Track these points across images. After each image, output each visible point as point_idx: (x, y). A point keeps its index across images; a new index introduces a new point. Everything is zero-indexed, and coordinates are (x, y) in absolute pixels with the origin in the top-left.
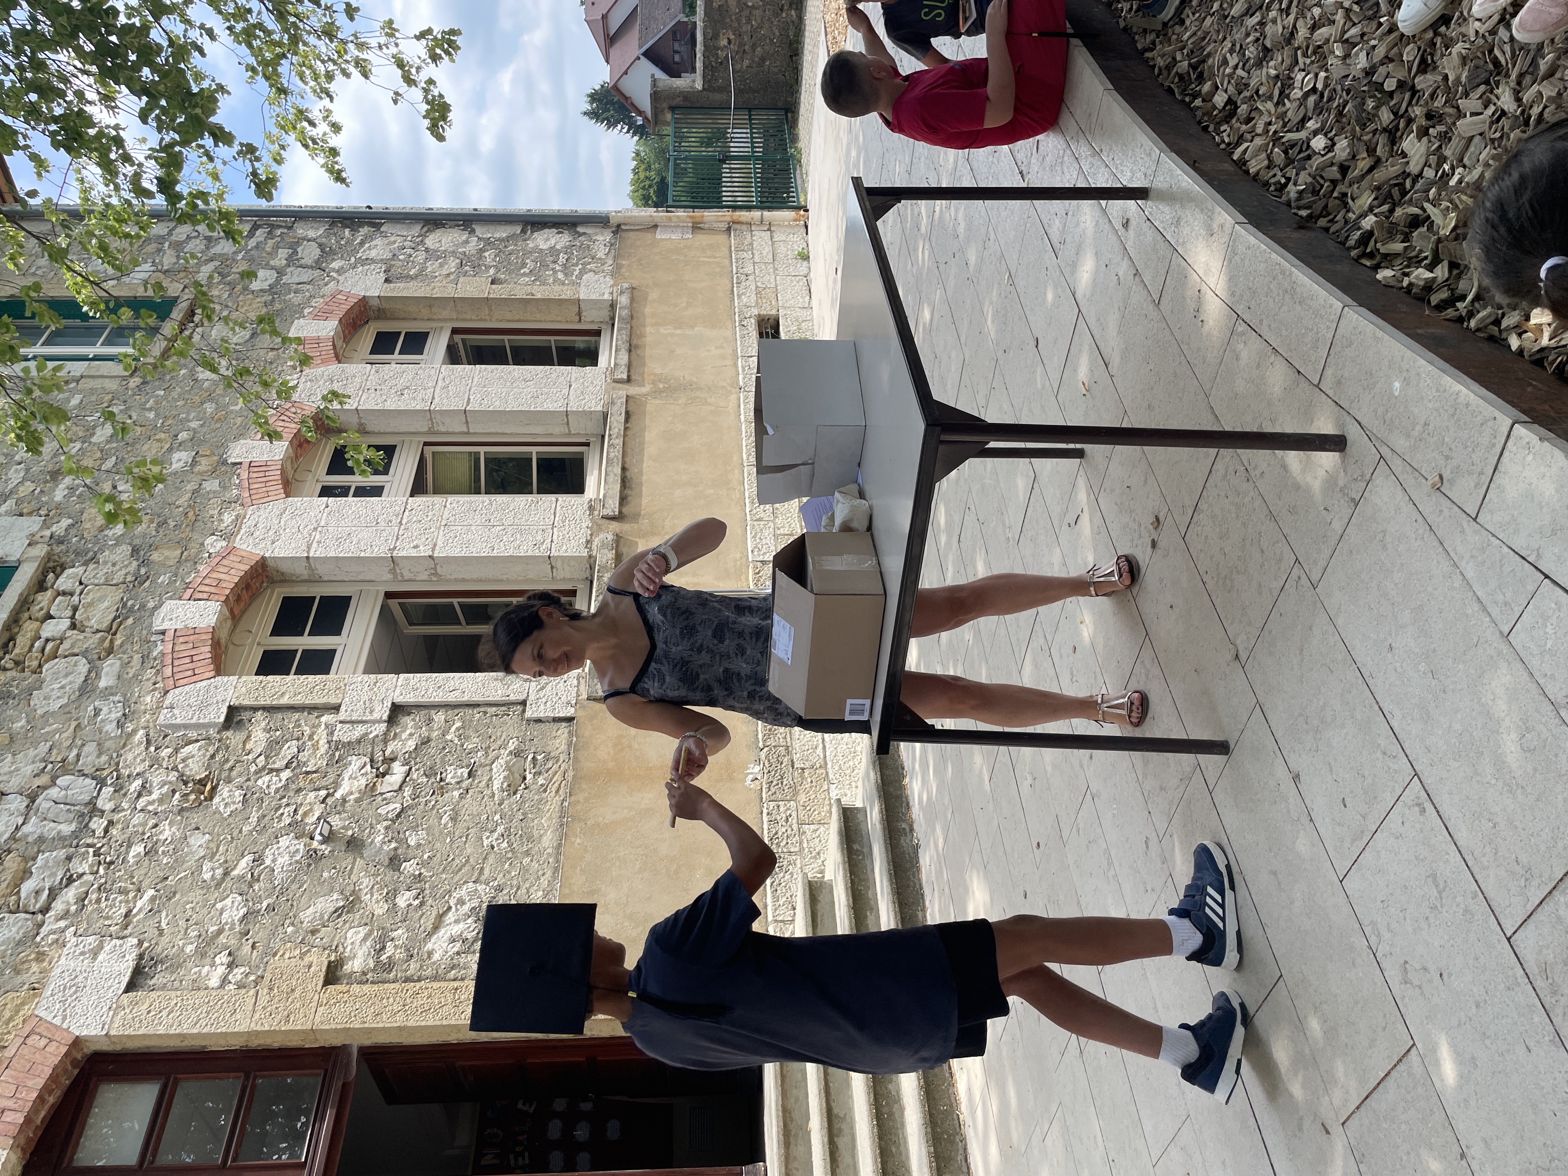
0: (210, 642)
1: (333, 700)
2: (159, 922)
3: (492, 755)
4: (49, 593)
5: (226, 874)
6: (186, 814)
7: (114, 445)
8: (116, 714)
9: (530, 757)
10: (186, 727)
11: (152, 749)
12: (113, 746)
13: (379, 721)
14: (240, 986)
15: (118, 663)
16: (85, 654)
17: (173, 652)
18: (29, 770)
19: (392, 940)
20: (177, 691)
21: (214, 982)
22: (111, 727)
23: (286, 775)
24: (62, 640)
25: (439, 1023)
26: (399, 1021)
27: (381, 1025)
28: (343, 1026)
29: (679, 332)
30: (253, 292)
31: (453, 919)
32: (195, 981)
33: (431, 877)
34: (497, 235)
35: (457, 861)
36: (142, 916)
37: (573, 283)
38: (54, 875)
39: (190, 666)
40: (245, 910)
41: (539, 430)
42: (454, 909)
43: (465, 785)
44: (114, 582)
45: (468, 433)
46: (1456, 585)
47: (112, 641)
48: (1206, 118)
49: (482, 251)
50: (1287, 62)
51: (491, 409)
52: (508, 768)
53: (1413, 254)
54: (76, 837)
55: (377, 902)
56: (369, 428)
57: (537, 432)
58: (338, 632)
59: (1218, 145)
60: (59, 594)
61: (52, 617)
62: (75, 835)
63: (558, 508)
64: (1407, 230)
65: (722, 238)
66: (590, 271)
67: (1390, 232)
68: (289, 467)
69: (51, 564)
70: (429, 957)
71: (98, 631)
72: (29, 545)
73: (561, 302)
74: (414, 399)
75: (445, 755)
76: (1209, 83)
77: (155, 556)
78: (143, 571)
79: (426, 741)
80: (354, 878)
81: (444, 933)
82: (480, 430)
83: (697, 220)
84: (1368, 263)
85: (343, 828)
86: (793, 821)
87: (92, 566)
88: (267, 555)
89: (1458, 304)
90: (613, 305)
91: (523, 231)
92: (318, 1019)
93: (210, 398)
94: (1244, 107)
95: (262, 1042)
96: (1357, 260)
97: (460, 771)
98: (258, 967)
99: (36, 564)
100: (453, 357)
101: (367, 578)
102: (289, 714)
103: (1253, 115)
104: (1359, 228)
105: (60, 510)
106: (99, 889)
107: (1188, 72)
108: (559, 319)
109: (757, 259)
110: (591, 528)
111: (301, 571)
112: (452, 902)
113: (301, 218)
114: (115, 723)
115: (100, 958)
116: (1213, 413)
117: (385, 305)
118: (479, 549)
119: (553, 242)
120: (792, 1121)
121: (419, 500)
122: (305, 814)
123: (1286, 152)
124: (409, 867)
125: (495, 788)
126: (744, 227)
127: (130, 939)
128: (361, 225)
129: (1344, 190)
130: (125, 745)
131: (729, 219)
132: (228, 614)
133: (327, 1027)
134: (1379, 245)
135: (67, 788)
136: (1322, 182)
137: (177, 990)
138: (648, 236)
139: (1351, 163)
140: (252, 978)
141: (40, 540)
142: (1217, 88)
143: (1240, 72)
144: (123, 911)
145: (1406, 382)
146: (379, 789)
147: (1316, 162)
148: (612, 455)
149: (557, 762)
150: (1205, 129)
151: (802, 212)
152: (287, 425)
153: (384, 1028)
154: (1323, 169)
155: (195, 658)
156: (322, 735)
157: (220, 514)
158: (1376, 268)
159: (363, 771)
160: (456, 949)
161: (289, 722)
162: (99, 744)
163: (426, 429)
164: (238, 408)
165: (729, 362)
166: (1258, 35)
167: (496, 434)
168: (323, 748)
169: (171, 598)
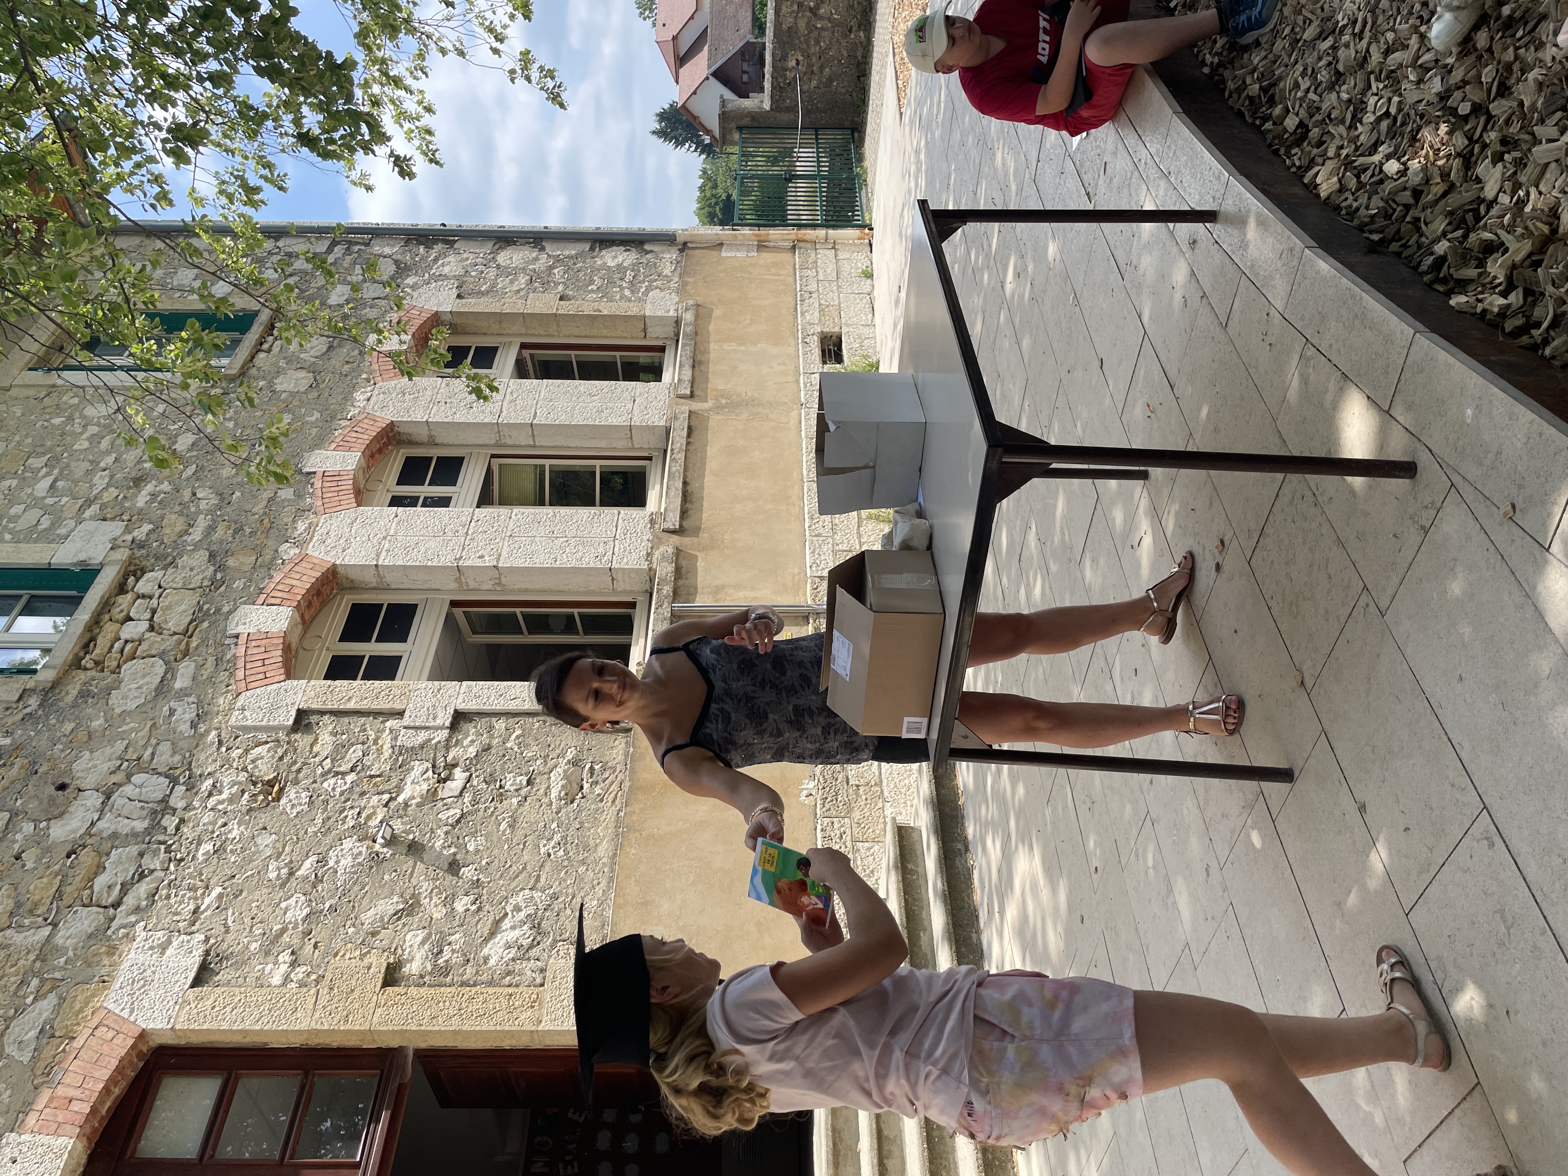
0: (281, 647)
1: (398, 706)
2: (226, 919)
3: (551, 763)
4: (129, 596)
5: (291, 874)
6: (254, 814)
7: (195, 453)
8: (191, 715)
9: (588, 766)
10: (256, 729)
11: (224, 749)
12: (186, 746)
13: (442, 728)
14: (302, 984)
15: (193, 665)
16: (161, 655)
17: (245, 656)
18: (106, 767)
19: (450, 944)
20: (249, 693)
21: (277, 980)
22: (184, 728)
23: (350, 778)
24: (140, 641)
25: (493, 1028)
26: (455, 1025)
27: (436, 1028)
28: (400, 1028)
29: (742, 348)
30: (330, 307)
31: (509, 926)
32: (258, 978)
33: (489, 883)
34: (567, 253)
35: (514, 868)
36: (209, 913)
37: (640, 300)
38: (127, 871)
39: (262, 669)
40: (308, 909)
41: (603, 444)
42: (510, 916)
43: (523, 792)
44: (192, 586)
45: (534, 446)
46: (1528, 616)
47: (188, 644)
48: (1276, 141)
49: (551, 268)
50: (1360, 86)
51: (557, 422)
52: (566, 777)
53: (1488, 280)
54: (149, 834)
55: (436, 906)
56: (438, 441)
57: (602, 446)
58: (404, 639)
59: (1289, 168)
60: (138, 597)
61: (131, 619)
62: (148, 831)
63: (620, 521)
64: (1481, 256)
65: (786, 256)
66: (657, 288)
67: (1464, 257)
68: (361, 477)
69: (132, 568)
70: (485, 963)
71: (175, 633)
72: (111, 549)
73: (626, 318)
74: (483, 412)
75: (505, 763)
76: (1280, 106)
77: (231, 562)
78: (219, 576)
79: (487, 748)
80: (414, 881)
81: (500, 939)
82: (546, 443)
83: (762, 238)
84: (1441, 289)
85: (403, 832)
86: (847, 838)
87: (170, 571)
88: (338, 562)
89: (1533, 332)
90: (678, 322)
91: (592, 249)
92: (375, 1020)
93: (287, 409)
94: (1316, 130)
95: (321, 1041)
96: (1430, 285)
97: (519, 779)
98: (319, 966)
99: (118, 567)
100: (521, 371)
101: (433, 587)
102: (355, 719)
103: (1324, 139)
104: (1432, 254)
105: (142, 515)
106: (169, 885)
107: (1259, 96)
108: (625, 335)
109: (821, 277)
110: (652, 541)
111: (370, 578)
112: (509, 909)
113: (378, 235)
114: (189, 723)
115: (169, 952)
116: (1281, 437)
117: (456, 320)
118: (542, 560)
119: (620, 259)
120: (841, 1141)
121: (485, 511)
122: (369, 817)
123: (1358, 176)
124: (467, 872)
125: (553, 796)
126: (809, 245)
127: (197, 935)
128: (435, 242)
129: (1417, 215)
130: (197, 745)
131: (793, 237)
132: (299, 619)
133: (385, 1028)
134: (1452, 271)
135: (141, 786)
136: (1395, 206)
137: (240, 986)
138: (714, 253)
139: (1425, 189)
140: (314, 977)
141: (122, 544)
142: (1288, 111)
143: (1312, 96)
144: (192, 907)
145: (1478, 408)
146: (441, 795)
147: (1388, 186)
148: (674, 469)
149: (614, 772)
150: (1276, 152)
151: (867, 231)
152: (360, 436)
153: (439, 1031)
154: (1396, 194)
155: (267, 662)
156: (386, 740)
157: (294, 521)
158: (1449, 294)
159: (425, 777)
160: (511, 956)
161: (355, 726)
162: (173, 744)
163: (494, 442)
164: (313, 419)
165: (791, 379)
166: (1331, 59)
167: (562, 447)
168: (386, 754)
169: (245, 603)
